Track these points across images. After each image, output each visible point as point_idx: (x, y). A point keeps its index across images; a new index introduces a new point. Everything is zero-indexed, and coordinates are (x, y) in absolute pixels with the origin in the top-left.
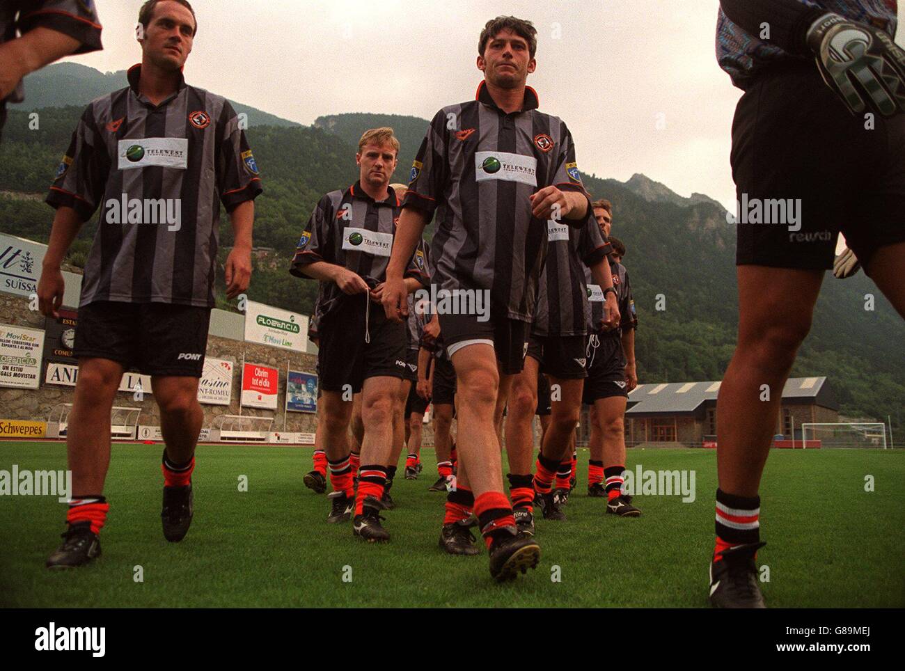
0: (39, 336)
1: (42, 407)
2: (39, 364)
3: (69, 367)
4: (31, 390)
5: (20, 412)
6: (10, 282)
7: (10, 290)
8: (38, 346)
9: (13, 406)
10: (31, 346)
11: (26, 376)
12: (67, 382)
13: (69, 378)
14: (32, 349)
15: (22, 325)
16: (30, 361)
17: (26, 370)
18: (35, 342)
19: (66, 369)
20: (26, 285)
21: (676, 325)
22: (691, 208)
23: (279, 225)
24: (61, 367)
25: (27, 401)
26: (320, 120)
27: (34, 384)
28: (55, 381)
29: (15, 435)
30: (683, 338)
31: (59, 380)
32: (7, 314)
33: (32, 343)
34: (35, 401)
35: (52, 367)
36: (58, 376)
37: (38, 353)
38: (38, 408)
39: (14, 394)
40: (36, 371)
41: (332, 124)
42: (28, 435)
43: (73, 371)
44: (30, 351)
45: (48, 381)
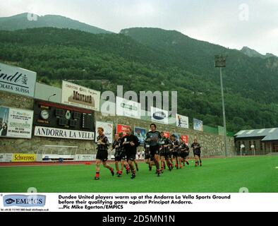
0: (31, 114)
1: (33, 147)
2: (31, 127)
3: (44, 128)
4: (28, 139)
5: (23, 150)
6: (18, 89)
7: (18, 92)
8: (30, 118)
9: (20, 147)
11: (25, 132)
12: (43, 135)
13: (44, 133)
15: (23, 108)
16: (27, 125)
17: (26, 130)
20: (24, 90)
21: (265, 105)
22: (267, 59)
23: (110, 71)
24: (41, 128)
25: (26, 144)
26: (122, 30)
27: (29, 136)
28: (38, 135)
29: (22, 161)
30: (268, 110)
31: (40, 134)
32: (17, 103)
33: (28, 117)
34: (30, 144)
35: (37, 128)
36: (39, 132)
37: (30, 122)
38: (31, 148)
39: (21, 141)
40: (30, 130)
41: (126, 32)
42: (28, 161)
43: (46, 130)
44: (27, 121)
45: (35, 134)
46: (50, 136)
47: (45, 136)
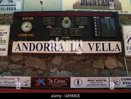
1: (10, 66)
2: (7, 43)
3: (26, 42)
6: (3, 9)
8: (6, 33)
10: (3, 34)
12: (25, 51)
13: (27, 48)
14: (3, 35)
18: (5, 31)
19: (24, 44)
20: (10, 8)
24: (21, 43)
27: (5, 53)
28: (18, 51)
31: (20, 50)
33: (3, 32)
34: (6, 63)
35: (15, 44)
36: (19, 48)
37: (6, 37)
38: (8, 67)
40: (6, 46)
43: (29, 45)
44: (2, 36)
45: (13, 51)
46: (35, 51)
47: (28, 51)
